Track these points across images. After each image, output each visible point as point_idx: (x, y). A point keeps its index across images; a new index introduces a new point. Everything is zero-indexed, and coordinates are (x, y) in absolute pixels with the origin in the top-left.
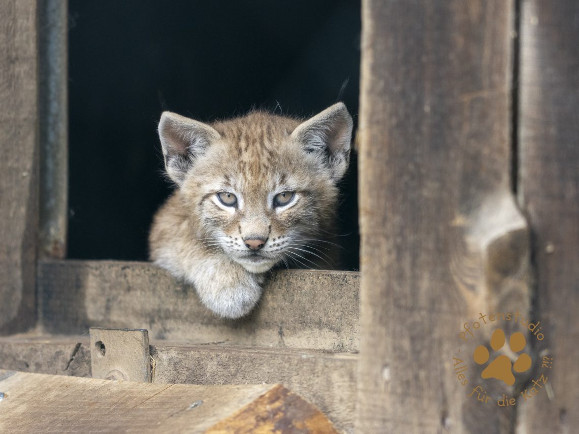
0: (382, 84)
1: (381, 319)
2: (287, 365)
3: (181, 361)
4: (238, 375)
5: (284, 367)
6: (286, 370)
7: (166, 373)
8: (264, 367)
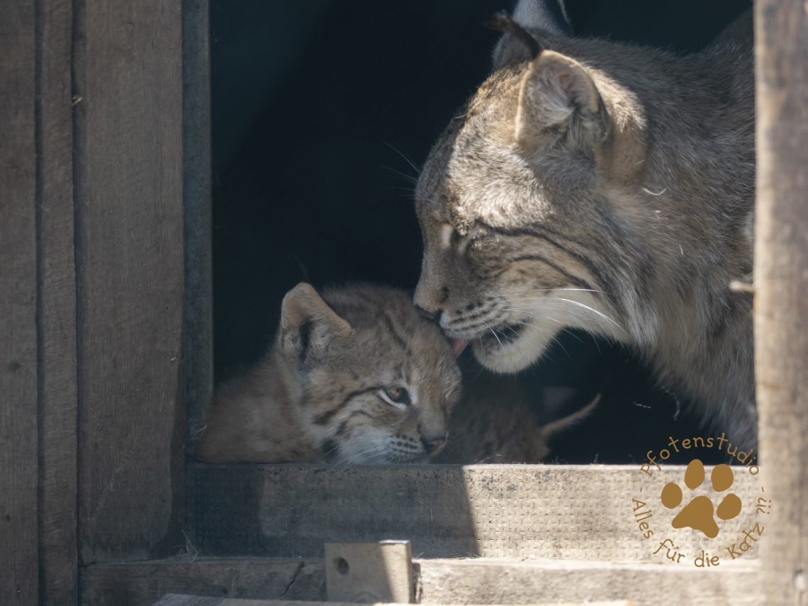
0: (787, 230)
1: (791, 516)
2: (620, 579)
3: (458, 578)
4: (547, 593)
5: (616, 581)
6: (618, 584)
7: (436, 594)
8: (585, 582)
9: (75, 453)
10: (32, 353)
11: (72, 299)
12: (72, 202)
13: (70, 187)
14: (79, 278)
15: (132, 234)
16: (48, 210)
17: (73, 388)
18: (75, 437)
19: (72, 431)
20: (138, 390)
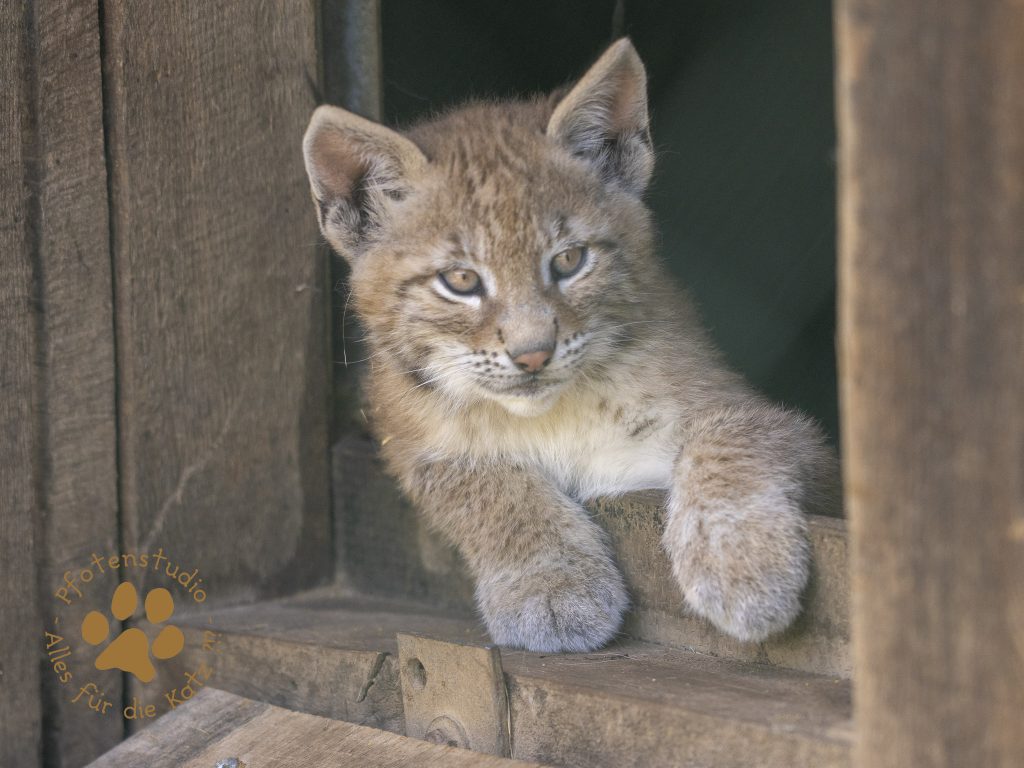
9: (112, 449)
10: (18, 303)
11: (102, 211)
12: (98, 61)
13: (92, 39)
14: (111, 178)
15: (213, 103)
16: (49, 79)
17: (105, 349)
18: (111, 423)
19: (106, 416)
20: (230, 342)
